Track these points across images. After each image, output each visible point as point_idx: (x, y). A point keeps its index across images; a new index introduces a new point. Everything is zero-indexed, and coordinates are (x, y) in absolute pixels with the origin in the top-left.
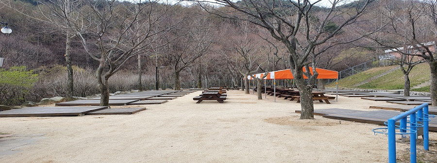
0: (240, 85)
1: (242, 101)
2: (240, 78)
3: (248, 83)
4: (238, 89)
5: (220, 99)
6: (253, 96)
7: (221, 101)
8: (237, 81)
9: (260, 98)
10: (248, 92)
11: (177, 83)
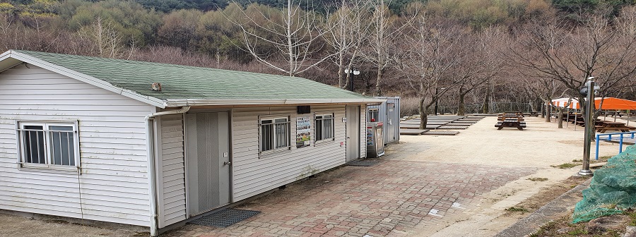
0: (540, 110)
1: (542, 129)
2: (540, 102)
3: (549, 110)
4: (537, 116)
5: (519, 126)
6: (554, 125)
7: (521, 128)
8: (536, 105)
9: (561, 126)
10: (549, 120)
11: (461, 107)
